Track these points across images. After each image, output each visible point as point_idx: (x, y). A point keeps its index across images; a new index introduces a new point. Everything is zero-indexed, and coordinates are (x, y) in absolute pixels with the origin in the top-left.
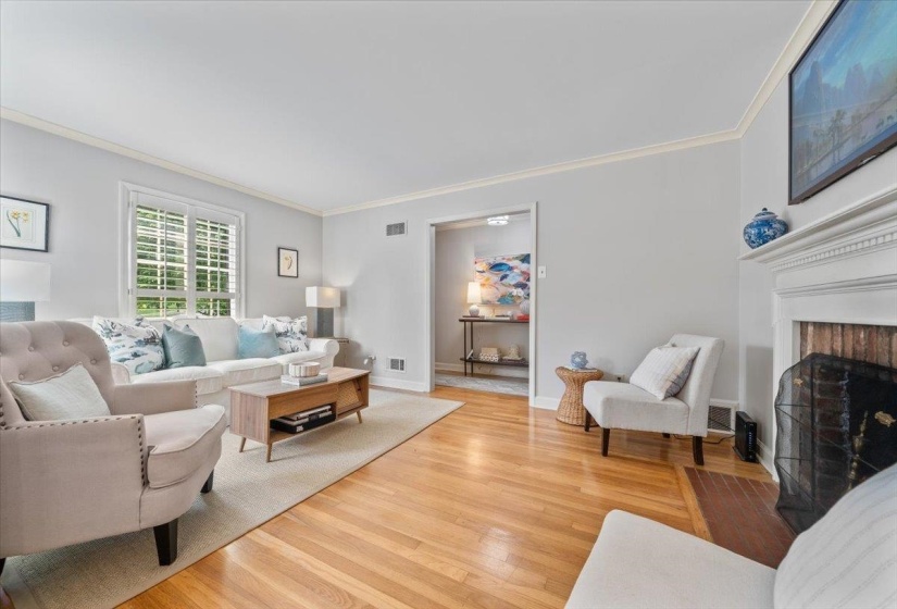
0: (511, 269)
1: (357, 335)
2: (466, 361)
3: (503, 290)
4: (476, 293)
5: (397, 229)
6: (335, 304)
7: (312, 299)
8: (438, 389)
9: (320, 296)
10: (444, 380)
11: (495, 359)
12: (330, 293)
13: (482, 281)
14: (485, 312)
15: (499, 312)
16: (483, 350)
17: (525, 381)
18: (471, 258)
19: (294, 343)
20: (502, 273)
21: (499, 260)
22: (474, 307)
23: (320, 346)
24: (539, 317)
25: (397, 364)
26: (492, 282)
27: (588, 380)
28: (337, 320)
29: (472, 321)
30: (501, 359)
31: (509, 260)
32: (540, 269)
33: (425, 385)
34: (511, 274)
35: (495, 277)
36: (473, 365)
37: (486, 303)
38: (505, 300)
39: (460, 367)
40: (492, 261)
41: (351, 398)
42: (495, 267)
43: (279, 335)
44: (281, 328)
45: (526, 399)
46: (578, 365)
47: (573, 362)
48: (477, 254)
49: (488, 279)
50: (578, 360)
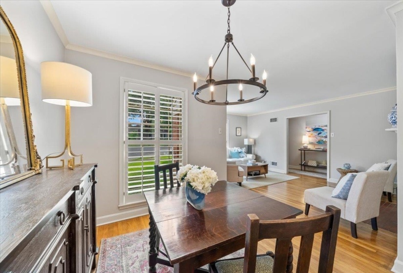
0: (323, 130)
1: (260, 154)
2: (301, 165)
3: (319, 138)
4: (307, 139)
5: (274, 120)
6: (253, 144)
7: (246, 142)
8: (289, 173)
9: (249, 141)
10: (292, 171)
11: (315, 165)
12: (251, 140)
13: (310, 135)
14: (310, 147)
15: (317, 147)
16: (310, 161)
17: (326, 174)
18: (304, 126)
19: (243, 155)
20: (319, 132)
21: (317, 127)
22: (305, 145)
23: (250, 156)
24: (331, 150)
25: (273, 164)
26: (313, 135)
27: (349, 172)
28: (253, 148)
29: (305, 150)
30: (318, 165)
31: (322, 126)
32: (331, 134)
33: (285, 171)
34: (323, 133)
35: (315, 134)
36: (305, 167)
37: (311, 143)
38: (319, 142)
39: (299, 167)
40: (314, 127)
41: (263, 170)
42: (315, 130)
43: (239, 153)
44: (240, 150)
45: (326, 179)
46: (346, 168)
47: (344, 166)
48: (307, 125)
49: (312, 134)
50: (346, 166)
